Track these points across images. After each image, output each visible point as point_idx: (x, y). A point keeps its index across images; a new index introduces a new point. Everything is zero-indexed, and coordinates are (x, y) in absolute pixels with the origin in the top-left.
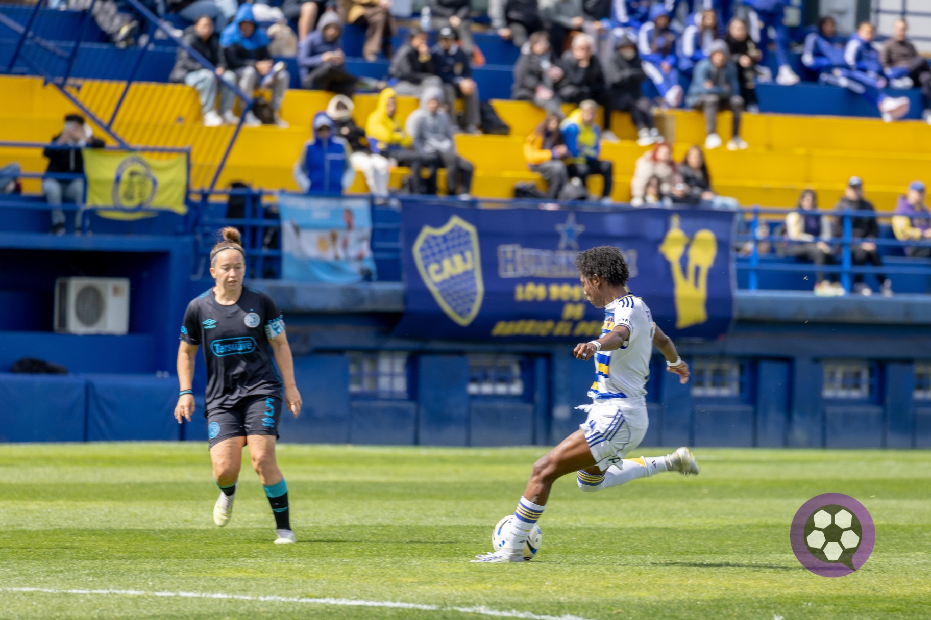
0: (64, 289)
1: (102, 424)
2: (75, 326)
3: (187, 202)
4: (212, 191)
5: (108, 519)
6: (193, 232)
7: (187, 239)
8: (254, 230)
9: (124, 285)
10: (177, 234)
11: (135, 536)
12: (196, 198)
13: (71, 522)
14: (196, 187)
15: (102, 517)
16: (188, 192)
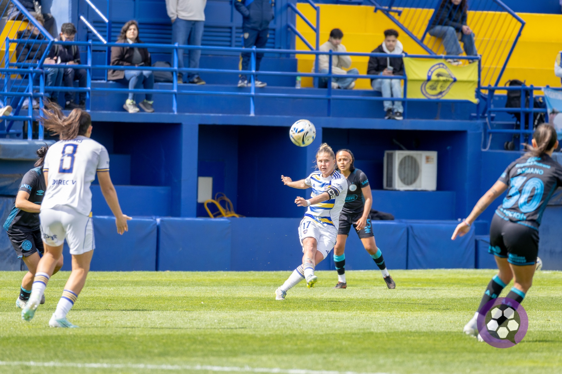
0: (391, 158)
1: (419, 255)
2: (399, 185)
3: (478, 94)
4: (496, 88)
5: (431, 324)
6: (484, 117)
7: (479, 122)
8: (527, 115)
9: (434, 155)
10: (471, 118)
11: (452, 336)
12: (485, 92)
13: (405, 326)
14: (484, 84)
15: (426, 323)
16: (479, 88)
